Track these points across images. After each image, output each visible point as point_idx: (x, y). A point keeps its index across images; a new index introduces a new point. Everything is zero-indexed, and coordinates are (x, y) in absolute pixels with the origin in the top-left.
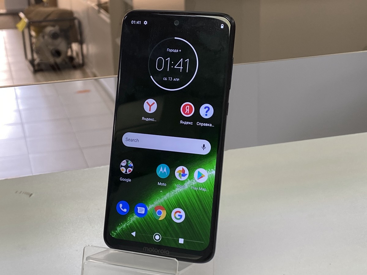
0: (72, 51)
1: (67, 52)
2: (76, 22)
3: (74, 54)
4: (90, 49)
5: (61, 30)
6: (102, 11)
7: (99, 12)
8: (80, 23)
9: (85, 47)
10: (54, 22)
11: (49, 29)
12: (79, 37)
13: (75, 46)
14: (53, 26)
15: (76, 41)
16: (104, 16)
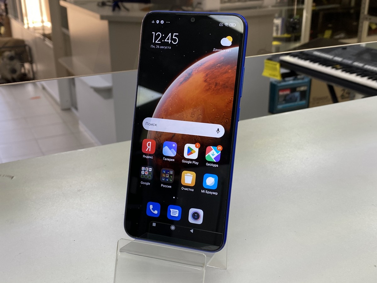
0: (25, 69)
1: (21, 70)
2: (27, 48)
3: (27, 71)
4: (38, 67)
5: (17, 54)
6: (47, 40)
7: (44, 40)
8: (30, 49)
9: (34, 66)
10: (11, 48)
11: (7, 54)
12: (29, 59)
13: (27, 66)
14: (10, 51)
15: (27, 61)
16: (48, 43)
